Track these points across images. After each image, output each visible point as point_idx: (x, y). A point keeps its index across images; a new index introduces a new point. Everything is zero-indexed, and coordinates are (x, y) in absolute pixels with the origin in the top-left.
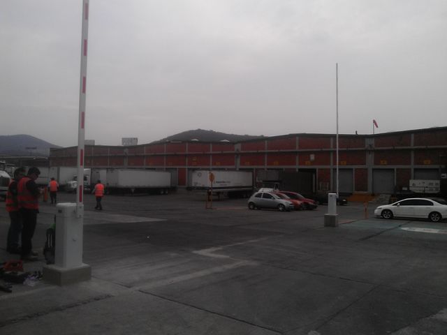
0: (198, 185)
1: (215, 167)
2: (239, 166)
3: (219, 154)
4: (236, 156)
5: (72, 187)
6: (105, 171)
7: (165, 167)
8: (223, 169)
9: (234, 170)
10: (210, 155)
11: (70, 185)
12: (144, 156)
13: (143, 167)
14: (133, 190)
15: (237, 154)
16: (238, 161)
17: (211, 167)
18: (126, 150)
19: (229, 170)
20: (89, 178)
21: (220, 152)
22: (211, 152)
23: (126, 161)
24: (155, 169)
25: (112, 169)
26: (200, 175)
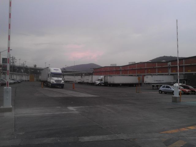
0: (147, 82)
1: (159, 74)
2: (170, 73)
3: (160, 68)
4: (168, 68)
5: (97, 83)
6: (109, 77)
7: (137, 74)
8: (163, 75)
9: (168, 75)
10: (156, 68)
11: (96, 83)
12: (128, 70)
13: (128, 75)
14: (121, 85)
15: (169, 67)
16: (170, 71)
17: (157, 74)
18: (121, 68)
19: (165, 75)
20: (103, 80)
21: (161, 67)
22: (157, 67)
23: (121, 72)
24: (132, 75)
25: (112, 76)
26: (147, 78)
